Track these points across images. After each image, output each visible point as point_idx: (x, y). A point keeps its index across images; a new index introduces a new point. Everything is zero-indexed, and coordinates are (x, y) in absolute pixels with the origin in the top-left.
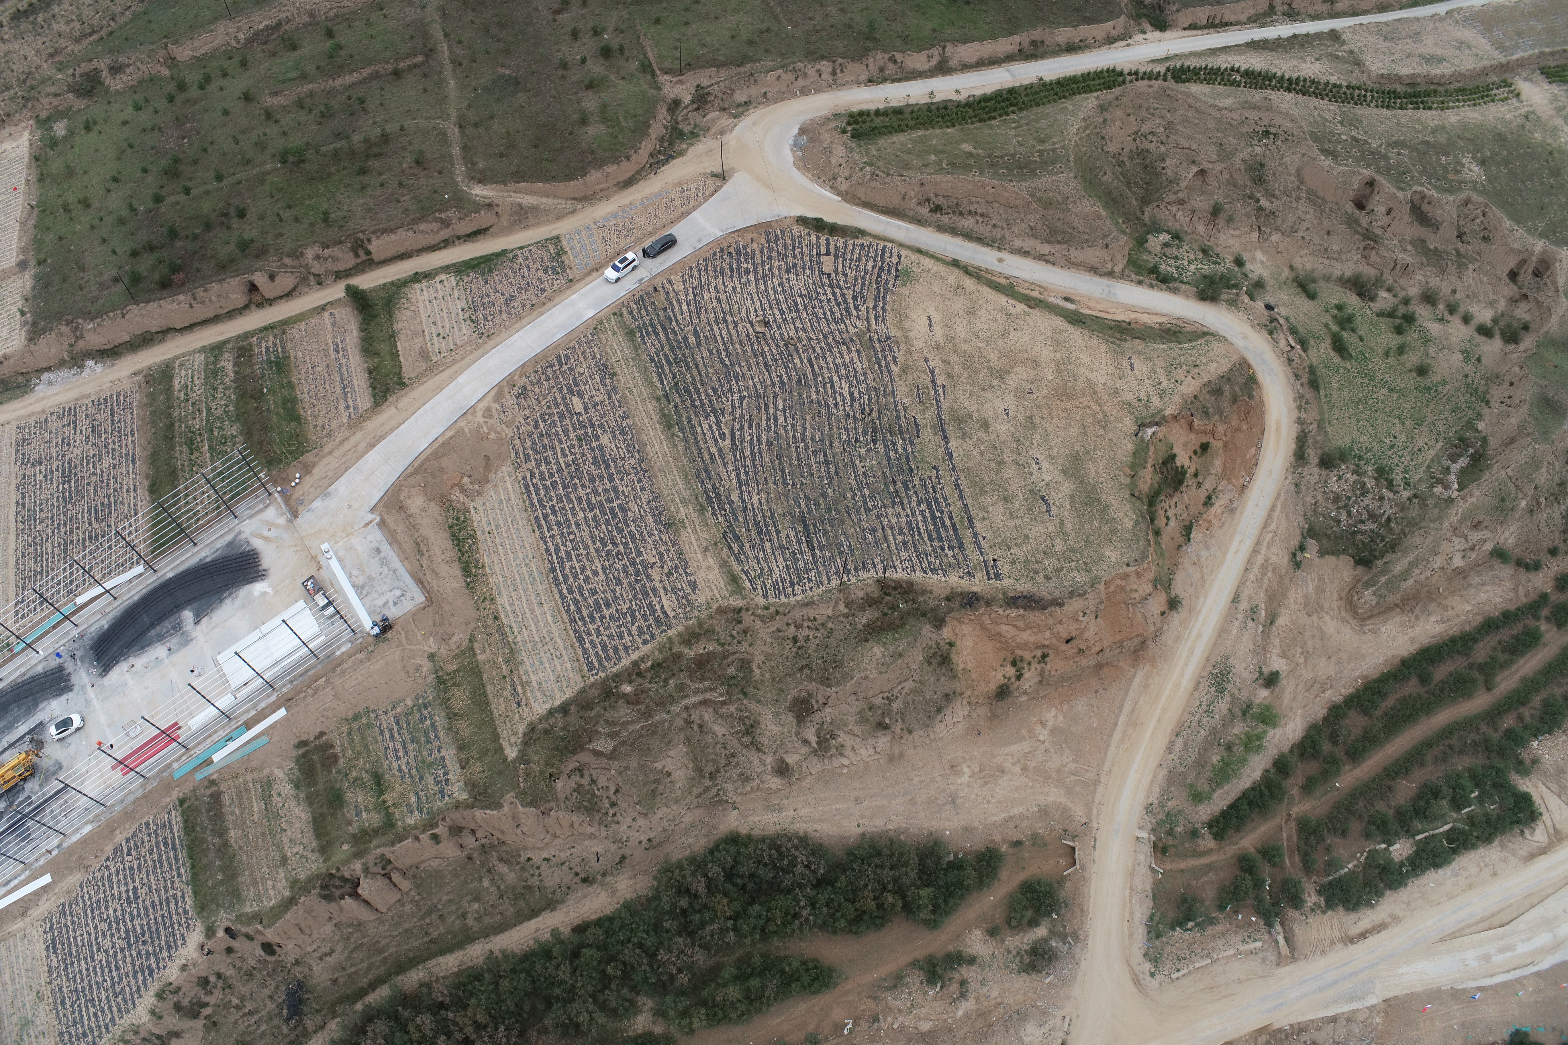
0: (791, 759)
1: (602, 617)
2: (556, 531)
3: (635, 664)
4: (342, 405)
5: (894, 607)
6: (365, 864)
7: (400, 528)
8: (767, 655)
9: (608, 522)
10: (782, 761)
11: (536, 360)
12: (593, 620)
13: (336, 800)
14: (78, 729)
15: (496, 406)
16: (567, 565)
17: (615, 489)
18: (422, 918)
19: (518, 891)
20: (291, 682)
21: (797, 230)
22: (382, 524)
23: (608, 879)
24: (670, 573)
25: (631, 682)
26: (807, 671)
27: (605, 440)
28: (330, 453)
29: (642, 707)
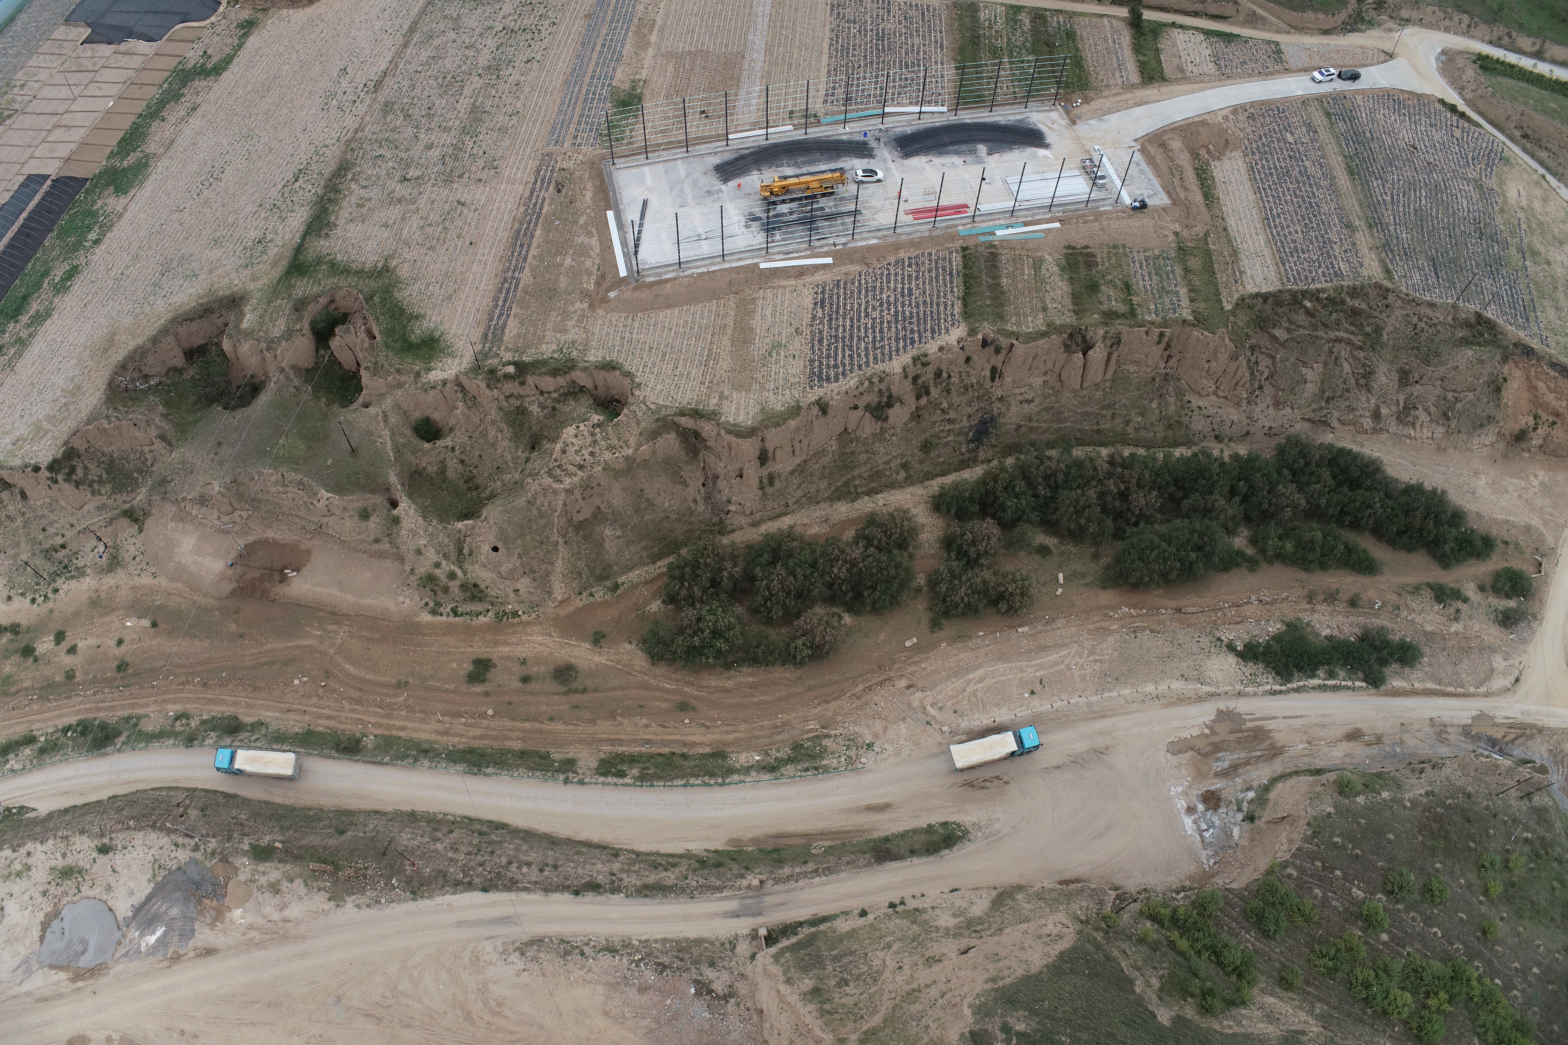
0: (1384, 411)
1: (1299, 257)
2: (1271, 199)
3: (1318, 290)
4: (1117, 74)
5: (1481, 334)
6: (1106, 332)
7: (1159, 157)
8: (1395, 328)
9: (1307, 208)
10: (1379, 408)
11: (1262, 103)
12: (1292, 256)
13: (1093, 288)
14: (879, 181)
15: (1231, 117)
16: (1277, 220)
17: (1313, 193)
18: (1102, 408)
19: (1172, 421)
20: (1064, 212)
21: (1438, 106)
22: (1143, 150)
23: (1231, 444)
24: (1345, 251)
25: (1311, 301)
26: (1415, 351)
27: (1308, 164)
28: (1106, 97)
29: (1314, 321)
